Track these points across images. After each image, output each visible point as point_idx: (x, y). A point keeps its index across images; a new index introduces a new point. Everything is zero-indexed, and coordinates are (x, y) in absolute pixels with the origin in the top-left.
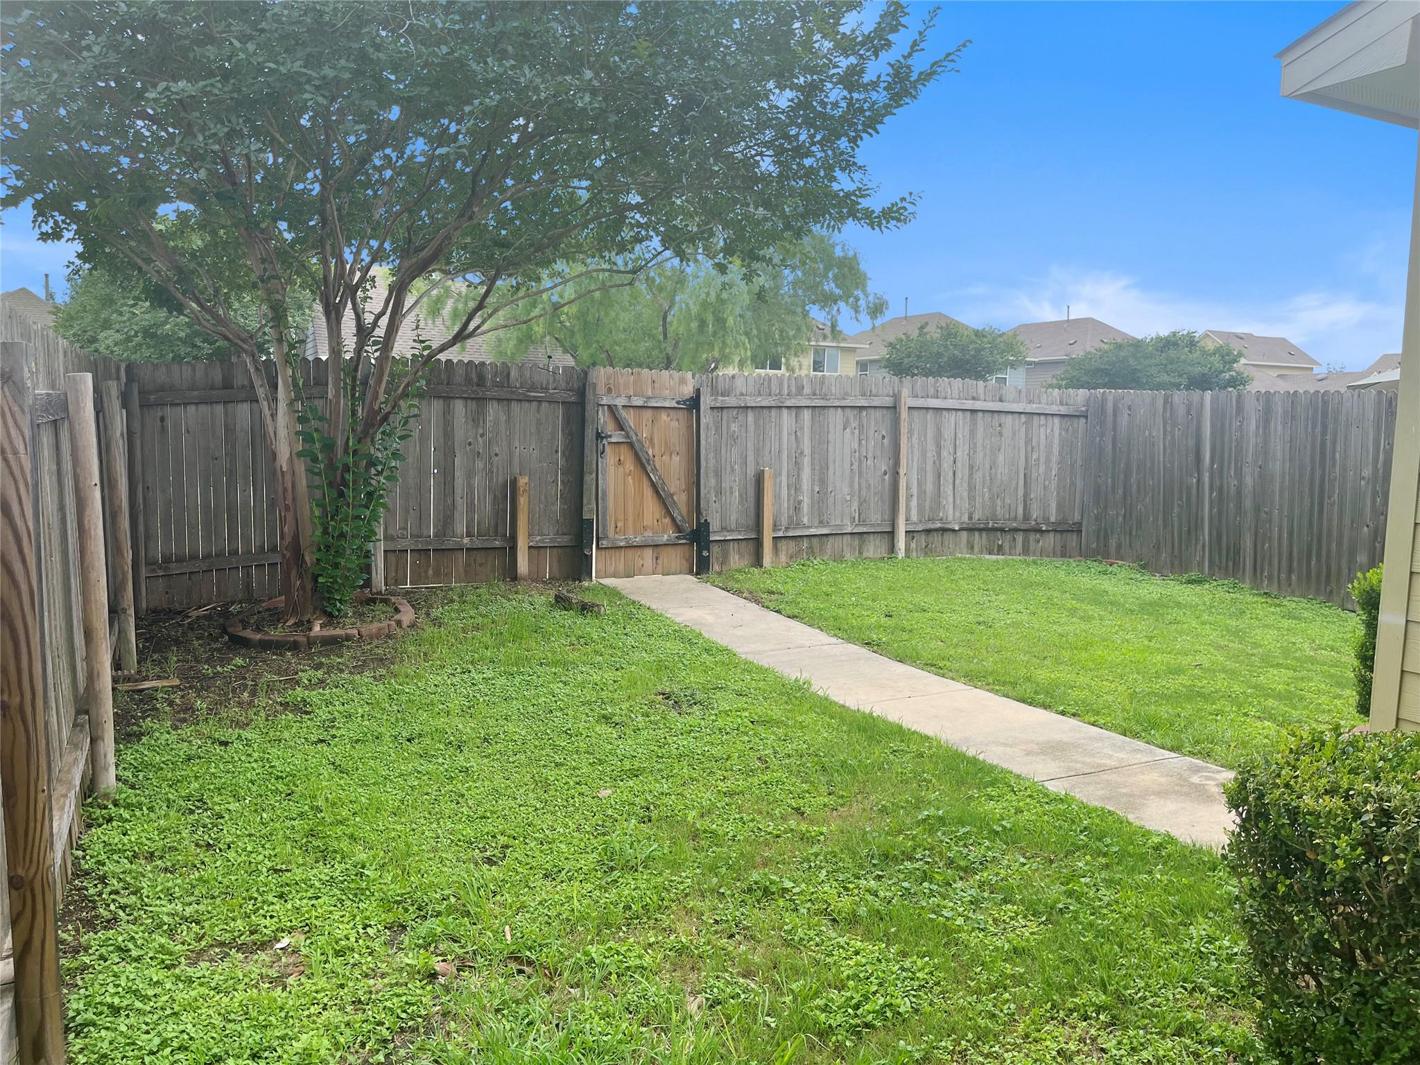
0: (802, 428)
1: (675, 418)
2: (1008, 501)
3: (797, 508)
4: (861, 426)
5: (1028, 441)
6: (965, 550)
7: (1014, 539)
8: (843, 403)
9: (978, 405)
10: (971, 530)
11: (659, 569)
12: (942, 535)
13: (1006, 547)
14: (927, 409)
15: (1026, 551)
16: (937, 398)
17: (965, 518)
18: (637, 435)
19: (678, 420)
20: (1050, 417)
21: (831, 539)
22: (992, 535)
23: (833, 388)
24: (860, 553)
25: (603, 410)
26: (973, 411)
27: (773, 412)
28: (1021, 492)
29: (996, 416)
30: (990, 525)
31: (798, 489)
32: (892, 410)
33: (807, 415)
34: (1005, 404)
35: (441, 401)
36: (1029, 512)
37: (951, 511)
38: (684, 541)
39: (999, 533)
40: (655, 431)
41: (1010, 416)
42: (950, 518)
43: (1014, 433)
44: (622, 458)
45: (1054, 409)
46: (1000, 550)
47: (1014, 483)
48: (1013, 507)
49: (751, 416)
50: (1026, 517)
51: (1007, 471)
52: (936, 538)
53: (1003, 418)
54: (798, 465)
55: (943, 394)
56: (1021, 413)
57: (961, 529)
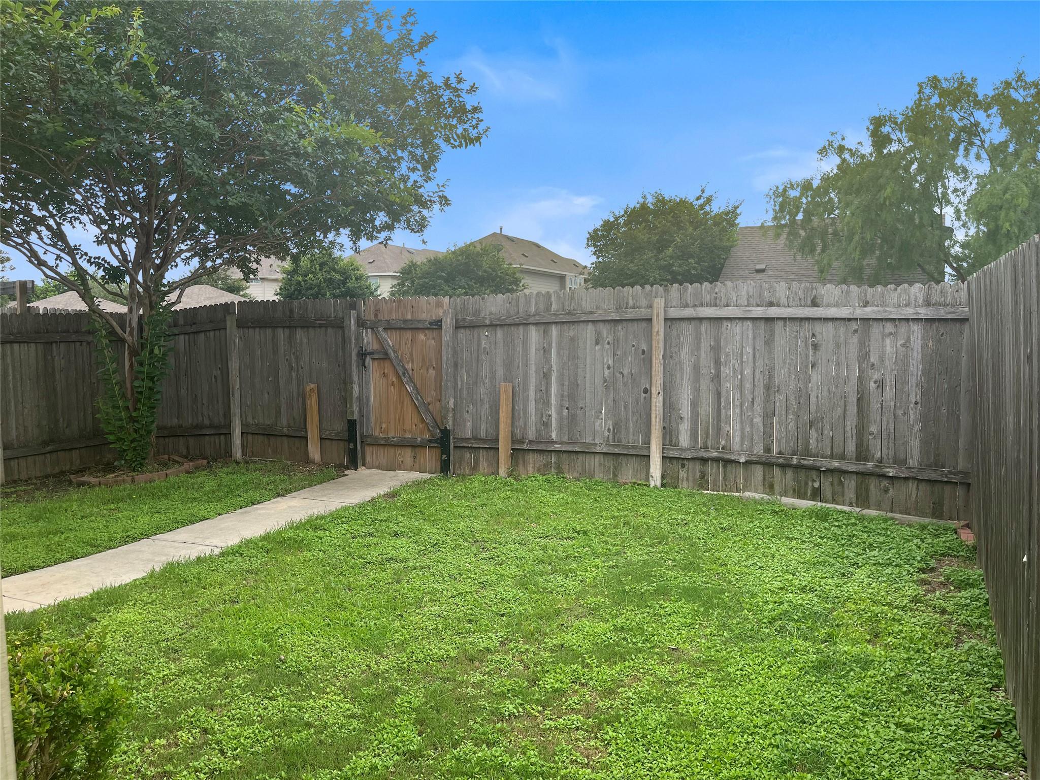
0: (550, 345)
1: (431, 337)
2: (828, 433)
3: (547, 425)
4: (615, 343)
5: (864, 356)
6: (761, 488)
7: (841, 483)
8: (591, 318)
9: (773, 312)
10: (768, 465)
11: (417, 466)
12: (725, 467)
13: (827, 491)
14: (701, 319)
15: (862, 500)
16: (715, 305)
17: (759, 449)
18: (395, 352)
19: (434, 339)
20: (903, 323)
21: (580, 457)
22: (802, 475)
23: (584, 303)
24: (615, 475)
25: (367, 333)
26: (769, 320)
27: (521, 328)
28: (851, 422)
29: (806, 325)
30: (795, 462)
31: (547, 403)
33: (554, 331)
34: (816, 309)
36: (868, 450)
37: (737, 439)
38: (436, 445)
39: (814, 474)
40: (414, 349)
41: (830, 325)
42: (737, 447)
43: (838, 346)
44: (386, 371)
45: (909, 312)
46: (817, 495)
47: (839, 411)
48: (839, 439)
49: (500, 333)
50: (862, 455)
51: (826, 394)
52: (711, 469)
53: (819, 328)
54: (545, 380)
55: (724, 301)
56: (849, 320)
57: (748, 463)
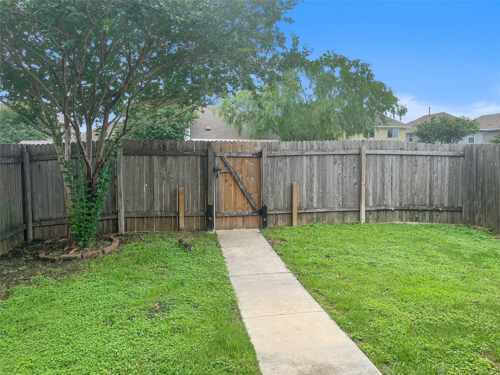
0: (313, 165)
1: (252, 161)
2: (421, 197)
3: (311, 200)
4: (343, 163)
5: (431, 169)
6: (398, 219)
7: (425, 215)
8: (333, 153)
9: (403, 152)
10: (401, 210)
11: (245, 225)
12: (386, 212)
13: (420, 218)
14: (377, 154)
15: (431, 220)
16: (382, 149)
17: (398, 205)
18: (233, 169)
19: (253, 162)
20: (443, 157)
21: (328, 214)
22: (412, 212)
23: (328, 146)
24: (343, 220)
25: (218, 159)
26: (401, 155)
27: (299, 157)
28: (428, 192)
29: (414, 157)
30: (411, 208)
31: (312, 192)
32: (358, 155)
33: (315, 159)
34: (418, 151)
35: (148, 157)
36: (433, 202)
37: (390, 201)
38: (256, 214)
39: (416, 212)
40: (243, 167)
41: (421, 158)
42: (390, 204)
43: (424, 165)
44: (227, 179)
45: (446, 153)
46: (417, 220)
47: (424, 188)
48: (424, 199)
49: (288, 160)
50: (431, 204)
51: (420, 183)
52: (382, 214)
53: (417, 158)
54: (311, 180)
55: (385, 148)
56: (427, 155)
57: (395, 210)
